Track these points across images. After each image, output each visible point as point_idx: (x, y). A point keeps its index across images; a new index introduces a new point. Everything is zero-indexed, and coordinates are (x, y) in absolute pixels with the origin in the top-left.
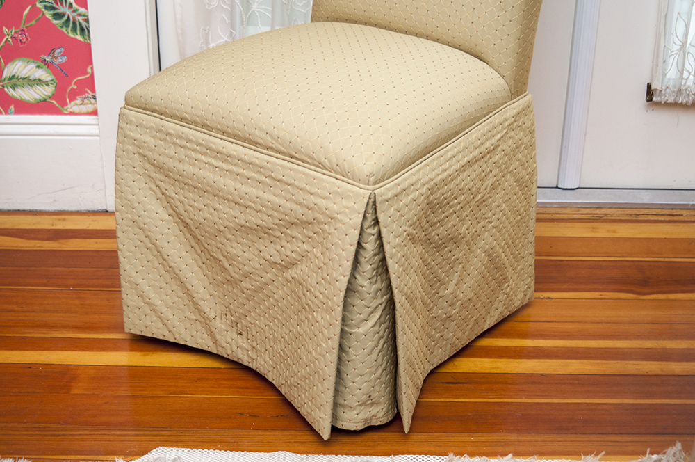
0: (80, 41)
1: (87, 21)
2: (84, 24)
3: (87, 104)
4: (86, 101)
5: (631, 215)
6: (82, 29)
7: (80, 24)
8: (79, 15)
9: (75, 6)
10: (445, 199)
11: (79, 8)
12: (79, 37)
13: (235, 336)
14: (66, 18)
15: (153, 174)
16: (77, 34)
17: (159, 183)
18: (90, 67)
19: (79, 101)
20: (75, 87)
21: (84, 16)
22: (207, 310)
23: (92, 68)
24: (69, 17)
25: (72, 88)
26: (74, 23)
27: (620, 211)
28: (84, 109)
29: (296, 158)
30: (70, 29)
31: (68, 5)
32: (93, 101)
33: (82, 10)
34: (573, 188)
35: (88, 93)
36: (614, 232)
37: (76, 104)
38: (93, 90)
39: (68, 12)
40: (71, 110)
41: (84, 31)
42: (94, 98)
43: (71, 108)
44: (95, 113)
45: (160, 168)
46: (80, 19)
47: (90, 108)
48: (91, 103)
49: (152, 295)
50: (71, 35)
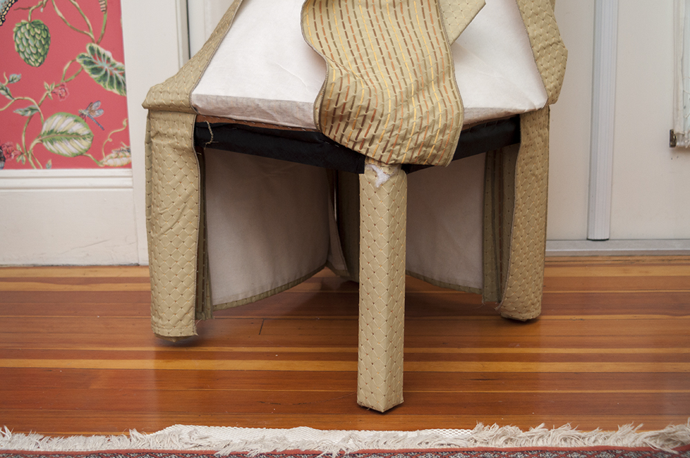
0: (116, 95)
1: (123, 74)
2: (121, 78)
3: (122, 157)
4: (121, 154)
6: (119, 83)
7: (117, 78)
8: (116, 69)
9: (112, 60)
11: (117, 62)
12: (115, 91)
14: (103, 73)
16: (113, 88)
18: (125, 120)
19: (113, 154)
20: (110, 140)
21: (121, 70)
23: (127, 121)
24: (106, 72)
25: (108, 142)
26: (111, 77)
28: (118, 162)
30: (107, 83)
31: (106, 59)
32: (127, 154)
33: (119, 64)
34: (603, 238)
35: (123, 146)
37: (111, 158)
38: (128, 143)
39: (106, 66)
40: (106, 164)
41: (121, 84)
42: (129, 151)
43: (107, 161)
44: (129, 166)
46: (117, 73)
47: (124, 161)
48: (126, 156)
50: (108, 89)
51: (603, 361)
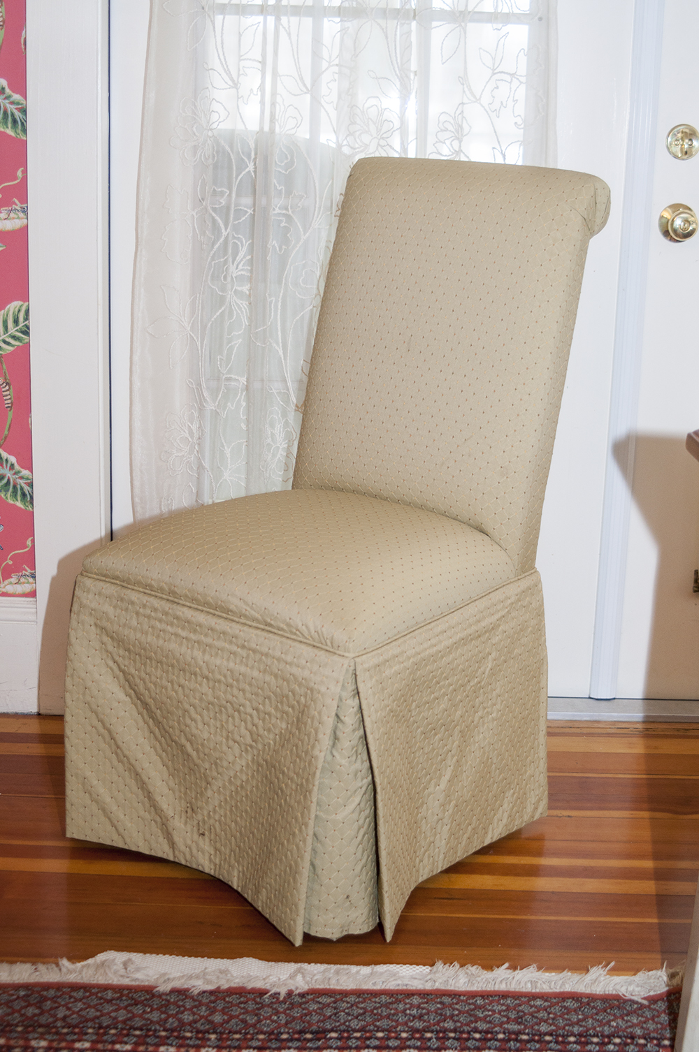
0: (21, 508)
1: (31, 485)
2: (26, 489)
3: (24, 583)
4: (22, 580)
5: (678, 730)
6: (24, 495)
7: (22, 489)
8: (21, 478)
9: (17, 467)
10: (434, 677)
11: (22, 470)
12: (19, 504)
13: (196, 836)
14: (5, 481)
15: (110, 648)
16: (17, 500)
17: (117, 658)
18: (30, 539)
19: (14, 580)
20: (11, 563)
21: (27, 479)
22: (165, 807)
23: (33, 541)
24: (9, 480)
25: (7, 563)
26: (15, 487)
27: (665, 726)
28: (19, 589)
29: (270, 625)
30: (9, 494)
31: (9, 466)
32: (31, 580)
33: (25, 472)
34: (608, 698)
35: (26, 571)
36: (656, 748)
37: (11, 583)
38: (33, 567)
39: (9, 474)
40: (4, 590)
41: (28, 497)
42: (34, 577)
43: (4, 587)
44: (33, 594)
45: (120, 641)
46: (22, 482)
47: (27, 588)
48: (28, 583)
49: (102, 790)
50: (10, 501)
51: (587, 876)
